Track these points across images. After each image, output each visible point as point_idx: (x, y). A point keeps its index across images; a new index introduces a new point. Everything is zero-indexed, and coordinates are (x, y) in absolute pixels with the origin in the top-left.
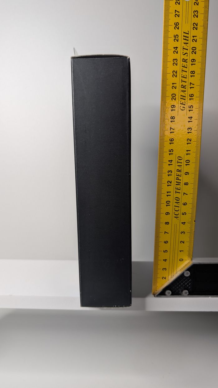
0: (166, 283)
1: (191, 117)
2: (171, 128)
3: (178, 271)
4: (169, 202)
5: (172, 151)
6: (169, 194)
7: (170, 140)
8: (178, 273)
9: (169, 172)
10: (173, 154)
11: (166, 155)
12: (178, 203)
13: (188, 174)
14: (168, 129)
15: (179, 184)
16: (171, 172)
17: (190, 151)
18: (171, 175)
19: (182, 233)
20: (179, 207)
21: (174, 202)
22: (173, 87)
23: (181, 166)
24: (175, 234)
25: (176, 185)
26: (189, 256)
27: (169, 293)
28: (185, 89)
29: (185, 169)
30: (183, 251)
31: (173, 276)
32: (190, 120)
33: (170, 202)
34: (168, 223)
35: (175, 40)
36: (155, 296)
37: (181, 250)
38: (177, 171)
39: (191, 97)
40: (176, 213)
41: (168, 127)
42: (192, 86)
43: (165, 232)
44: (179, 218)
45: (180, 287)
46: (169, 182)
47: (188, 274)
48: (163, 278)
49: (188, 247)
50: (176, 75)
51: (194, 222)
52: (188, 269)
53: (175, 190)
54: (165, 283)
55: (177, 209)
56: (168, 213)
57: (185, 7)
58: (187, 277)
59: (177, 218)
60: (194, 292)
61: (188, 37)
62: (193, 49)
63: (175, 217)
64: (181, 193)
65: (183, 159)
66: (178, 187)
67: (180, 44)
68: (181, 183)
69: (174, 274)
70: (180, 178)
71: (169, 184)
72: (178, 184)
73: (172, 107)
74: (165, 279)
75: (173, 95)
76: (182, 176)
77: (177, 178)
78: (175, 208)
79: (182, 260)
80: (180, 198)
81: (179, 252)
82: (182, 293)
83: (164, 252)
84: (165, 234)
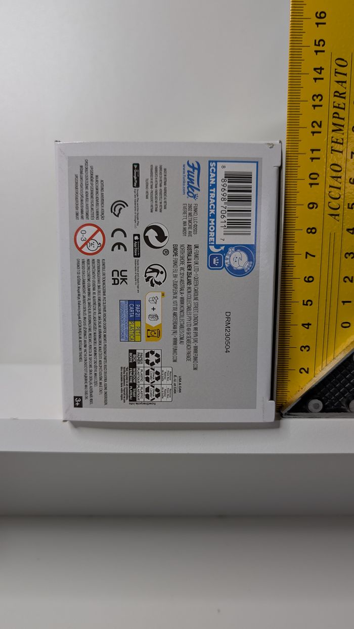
3: (337, 354)
4: (315, 176)
5: (322, 43)
6: (316, 154)
7: (318, 15)
8: (338, 357)
9: (315, 98)
10: (324, 51)
11: (308, 53)
12: (337, 177)
15: (340, 130)
16: (320, 98)
18: (321, 106)
19: (347, 255)
20: (340, 188)
21: (328, 175)
23: (345, 82)
24: (331, 257)
25: (333, 131)
27: (316, 406)
30: (350, 302)
31: (326, 365)
33: (318, 176)
36: (284, 414)
37: (344, 300)
38: (335, 96)
40: (334, 204)
43: (307, 253)
44: (340, 218)
45: (343, 394)
46: (314, 124)
48: (302, 371)
53: (330, 145)
54: (307, 383)
55: (335, 193)
56: (313, 203)
59: (337, 217)
63: (332, 215)
64: (344, 153)
66: (337, 135)
68: (346, 127)
69: (328, 362)
70: (342, 113)
71: (317, 129)
72: (338, 128)
74: (307, 372)
76: (347, 108)
77: (334, 114)
78: (330, 192)
79: (348, 325)
80: (343, 166)
81: (342, 304)
82: (349, 407)
83: (304, 304)
84: (307, 258)
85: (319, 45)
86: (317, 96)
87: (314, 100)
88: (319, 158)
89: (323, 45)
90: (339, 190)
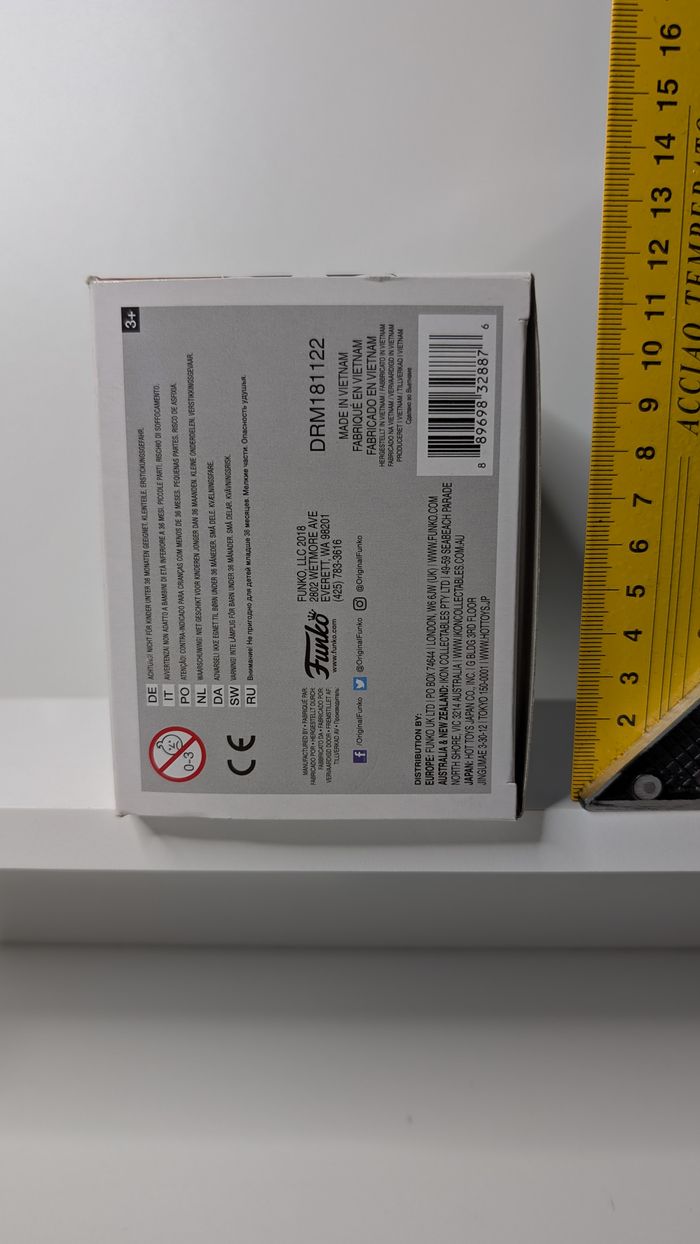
3: (688, 688)
4: (656, 348)
5: (671, 87)
6: (656, 305)
7: (666, 32)
8: (692, 694)
9: (657, 194)
10: (675, 103)
11: (644, 106)
16: (666, 194)
18: (668, 210)
24: (682, 503)
25: (690, 259)
27: (650, 788)
31: (669, 710)
33: (660, 347)
34: (649, 453)
36: (587, 801)
38: (695, 191)
40: (690, 401)
43: (636, 496)
46: (655, 247)
48: (623, 720)
53: (685, 286)
54: (631, 744)
55: (692, 381)
56: (650, 400)
59: (694, 427)
63: (684, 423)
66: (697, 269)
69: (672, 704)
71: (659, 255)
74: (632, 723)
77: (693, 225)
78: (682, 379)
83: (628, 594)
84: (635, 505)
85: (666, 91)
86: (661, 192)
87: (655, 200)
88: (662, 313)
89: (674, 92)
90: (698, 375)
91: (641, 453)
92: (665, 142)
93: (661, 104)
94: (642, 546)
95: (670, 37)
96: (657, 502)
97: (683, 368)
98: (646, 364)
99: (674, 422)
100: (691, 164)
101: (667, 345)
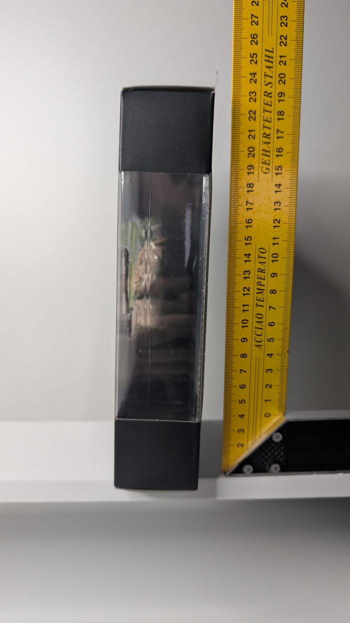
0: (245, 453)
1: (280, 185)
2: (247, 202)
3: (262, 433)
5: (249, 239)
6: (246, 308)
7: (247, 221)
8: (263, 436)
9: (245, 273)
10: (251, 244)
11: (240, 245)
12: (260, 322)
13: (275, 275)
14: (242, 203)
15: (262, 293)
16: (248, 273)
17: (278, 238)
18: (249, 278)
19: (268, 371)
20: (262, 329)
21: (254, 321)
22: (250, 137)
23: (265, 263)
24: (257, 373)
25: (257, 293)
26: (280, 408)
27: (249, 470)
28: (269, 140)
29: (272, 268)
30: (270, 400)
31: (255, 441)
32: (278, 189)
33: (247, 321)
34: (245, 356)
35: (252, 62)
36: (227, 474)
37: (266, 399)
38: (258, 271)
39: (279, 152)
40: (258, 339)
41: (242, 201)
42: (280, 134)
43: (241, 370)
44: (263, 347)
45: (266, 460)
46: (245, 289)
47: (278, 437)
48: (239, 445)
49: (278, 394)
50: (255, 117)
51: (287, 353)
52: (280, 430)
53: (256, 302)
54: (243, 453)
55: (259, 332)
56: (244, 339)
57: (266, 9)
58: (277, 444)
59: (260, 347)
60: (290, 467)
61: (272, 58)
62: (281, 76)
63: (257, 346)
64: (265, 307)
65: (267, 253)
66: (260, 296)
67: (260, 68)
68: (266, 291)
69: (256, 439)
70: (263, 282)
71: (246, 292)
72: (261, 291)
73: (249, 168)
74: (242, 446)
75: (250, 149)
76: (266, 278)
77: (259, 282)
78: (255, 331)
79: (269, 415)
80: (264, 314)
81: (264, 402)
82: (270, 468)
83: (239, 402)
84: (240, 372)
85: (248, 240)
86: (247, 272)
87: (245, 274)
88: (248, 310)
89: (250, 240)
90: (261, 330)
91: (242, 356)
92: (248, 256)
93: (246, 244)
94: (244, 386)
95: (249, 223)
96: (248, 372)
97: (256, 328)
98: (243, 327)
99: (253, 344)
100: (257, 263)
101: (250, 321)
